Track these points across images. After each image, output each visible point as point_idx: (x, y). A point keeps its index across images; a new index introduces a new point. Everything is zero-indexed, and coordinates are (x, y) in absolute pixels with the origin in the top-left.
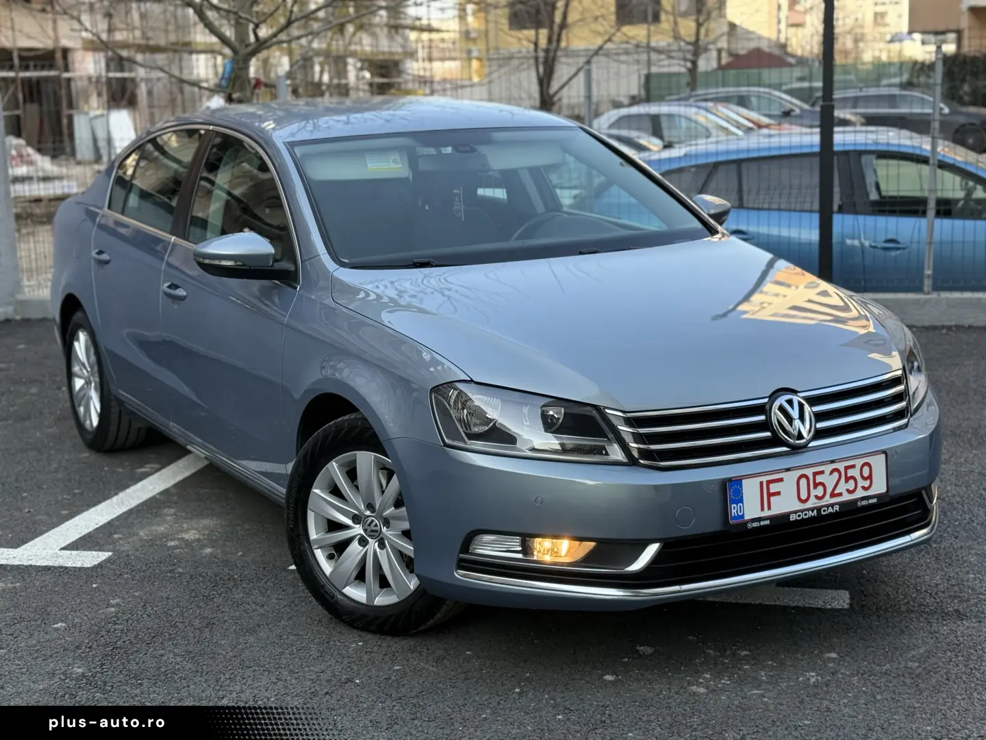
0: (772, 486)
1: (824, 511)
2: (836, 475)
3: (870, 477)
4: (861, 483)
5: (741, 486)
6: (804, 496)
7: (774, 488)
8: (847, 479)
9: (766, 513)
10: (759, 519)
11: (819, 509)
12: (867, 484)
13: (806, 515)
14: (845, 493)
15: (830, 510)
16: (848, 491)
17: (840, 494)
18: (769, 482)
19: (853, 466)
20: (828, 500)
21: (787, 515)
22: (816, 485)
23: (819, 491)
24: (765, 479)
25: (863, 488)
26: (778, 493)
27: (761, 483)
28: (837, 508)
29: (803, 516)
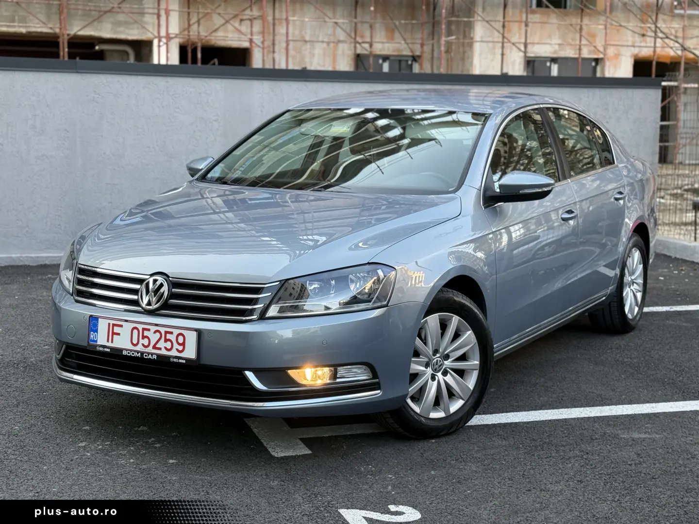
0: (115, 328)
1: (146, 356)
2: (158, 335)
3: (183, 344)
4: (176, 346)
5: (98, 322)
6: (135, 342)
7: (116, 329)
8: (166, 340)
9: (109, 344)
10: (104, 347)
11: (142, 353)
12: (181, 348)
13: (133, 354)
14: (163, 349)
15: (150, 356)
16: (166, 348)
17: (160, 349)
18: (114, 325)
19: (171, 333)
20: (150, 349)
21: (121, 350)
22: (144, 337)
23: (146, 342)
24: (112, 322)
25: (177, 350)
26: (118, 334)
27: (109, 324)
28: (155, 357)
29: (131, 354)
